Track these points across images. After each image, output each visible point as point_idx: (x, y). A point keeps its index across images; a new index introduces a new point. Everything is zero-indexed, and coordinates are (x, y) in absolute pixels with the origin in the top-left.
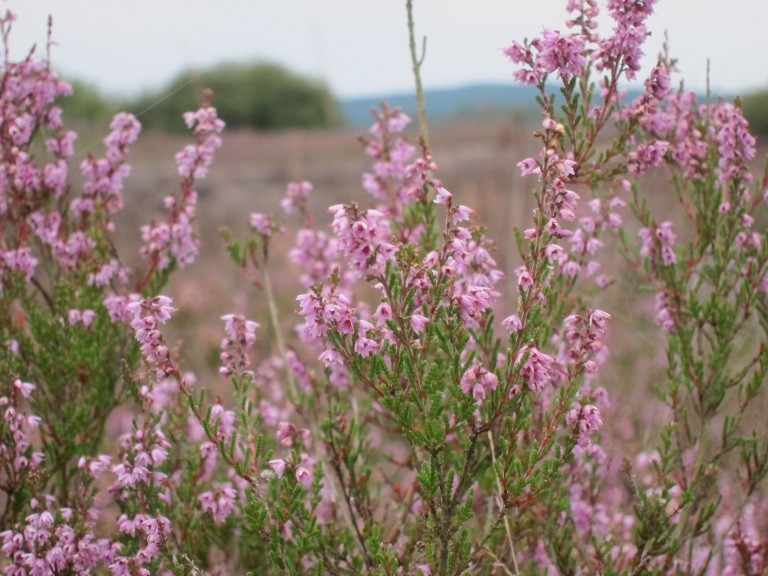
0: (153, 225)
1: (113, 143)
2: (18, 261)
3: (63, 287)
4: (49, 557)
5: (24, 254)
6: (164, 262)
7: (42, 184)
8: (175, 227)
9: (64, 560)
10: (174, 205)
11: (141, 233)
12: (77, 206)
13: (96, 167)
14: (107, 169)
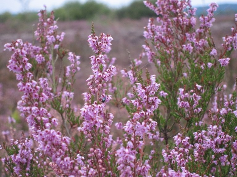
0: (227, 37)
1: (210, 11)
2: (188, 47)
3: (207, 55)
4: (216, 140)
5: (189, 45)
6: (230, 48)
7: (190, 23)
8: (235, 37)
9: (220, 141)
10: (234, 30)
11: (223, 39)
12: (198, 31)
13: (204, 18)
14: (208, 19)
